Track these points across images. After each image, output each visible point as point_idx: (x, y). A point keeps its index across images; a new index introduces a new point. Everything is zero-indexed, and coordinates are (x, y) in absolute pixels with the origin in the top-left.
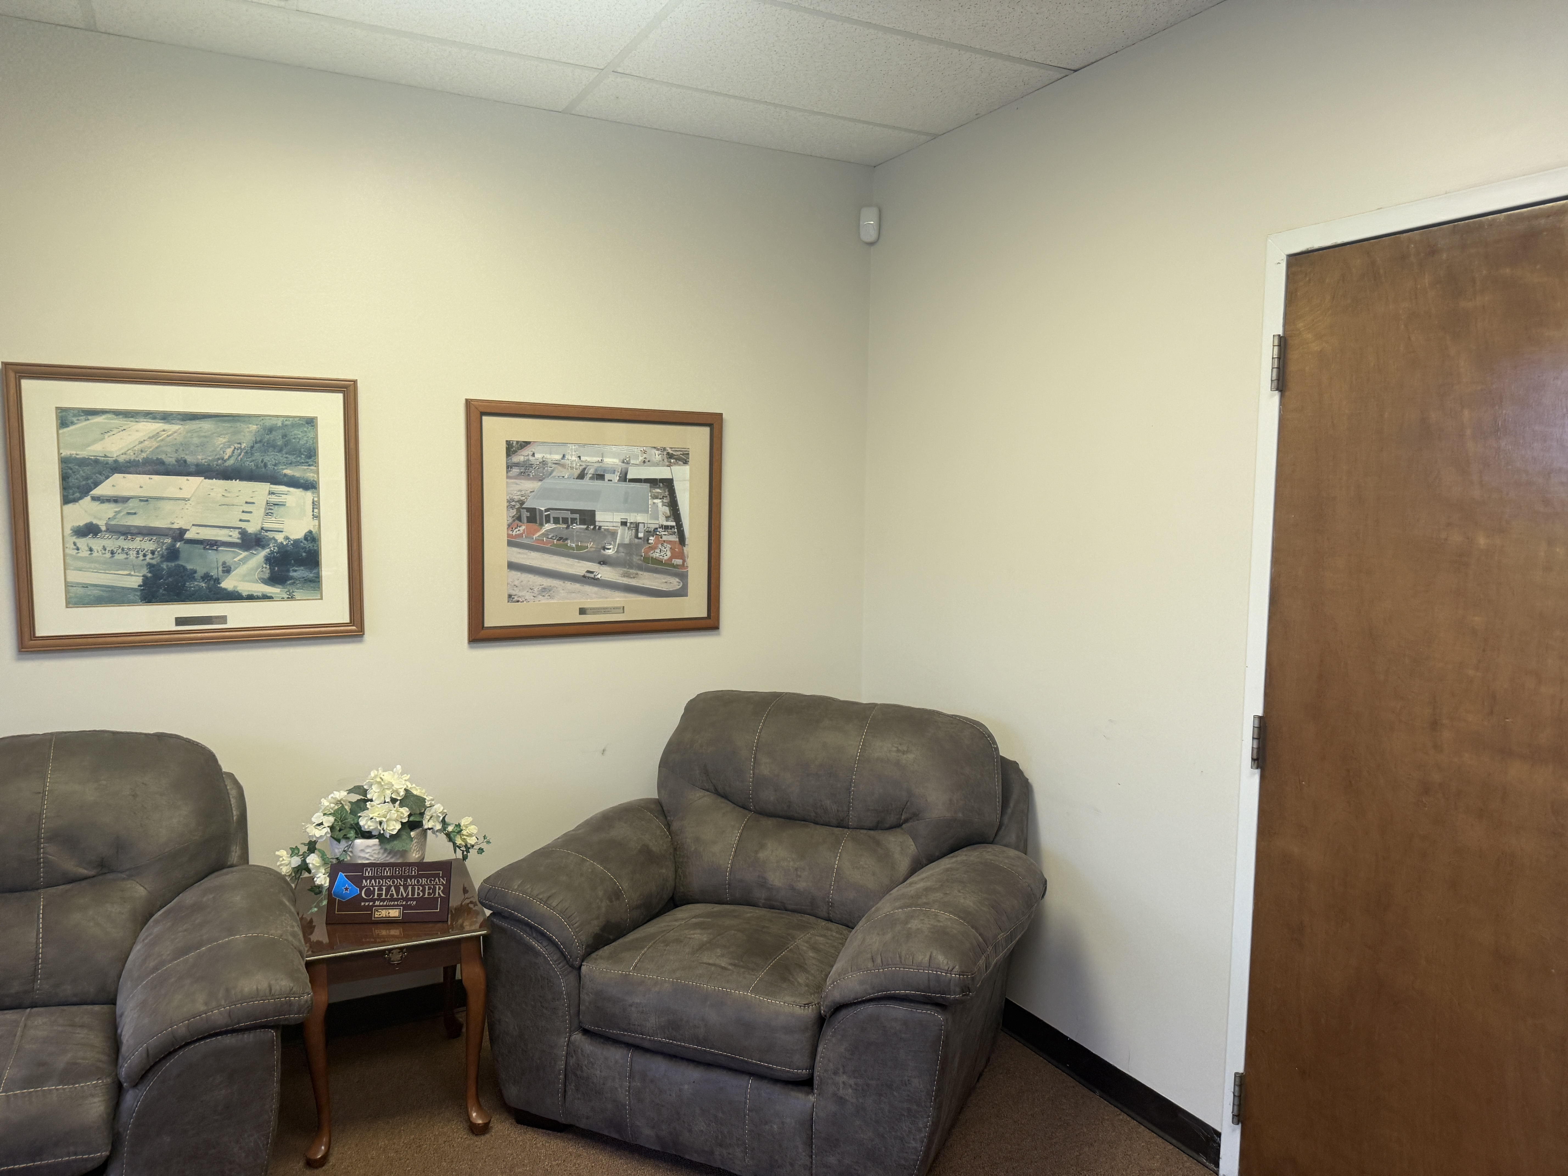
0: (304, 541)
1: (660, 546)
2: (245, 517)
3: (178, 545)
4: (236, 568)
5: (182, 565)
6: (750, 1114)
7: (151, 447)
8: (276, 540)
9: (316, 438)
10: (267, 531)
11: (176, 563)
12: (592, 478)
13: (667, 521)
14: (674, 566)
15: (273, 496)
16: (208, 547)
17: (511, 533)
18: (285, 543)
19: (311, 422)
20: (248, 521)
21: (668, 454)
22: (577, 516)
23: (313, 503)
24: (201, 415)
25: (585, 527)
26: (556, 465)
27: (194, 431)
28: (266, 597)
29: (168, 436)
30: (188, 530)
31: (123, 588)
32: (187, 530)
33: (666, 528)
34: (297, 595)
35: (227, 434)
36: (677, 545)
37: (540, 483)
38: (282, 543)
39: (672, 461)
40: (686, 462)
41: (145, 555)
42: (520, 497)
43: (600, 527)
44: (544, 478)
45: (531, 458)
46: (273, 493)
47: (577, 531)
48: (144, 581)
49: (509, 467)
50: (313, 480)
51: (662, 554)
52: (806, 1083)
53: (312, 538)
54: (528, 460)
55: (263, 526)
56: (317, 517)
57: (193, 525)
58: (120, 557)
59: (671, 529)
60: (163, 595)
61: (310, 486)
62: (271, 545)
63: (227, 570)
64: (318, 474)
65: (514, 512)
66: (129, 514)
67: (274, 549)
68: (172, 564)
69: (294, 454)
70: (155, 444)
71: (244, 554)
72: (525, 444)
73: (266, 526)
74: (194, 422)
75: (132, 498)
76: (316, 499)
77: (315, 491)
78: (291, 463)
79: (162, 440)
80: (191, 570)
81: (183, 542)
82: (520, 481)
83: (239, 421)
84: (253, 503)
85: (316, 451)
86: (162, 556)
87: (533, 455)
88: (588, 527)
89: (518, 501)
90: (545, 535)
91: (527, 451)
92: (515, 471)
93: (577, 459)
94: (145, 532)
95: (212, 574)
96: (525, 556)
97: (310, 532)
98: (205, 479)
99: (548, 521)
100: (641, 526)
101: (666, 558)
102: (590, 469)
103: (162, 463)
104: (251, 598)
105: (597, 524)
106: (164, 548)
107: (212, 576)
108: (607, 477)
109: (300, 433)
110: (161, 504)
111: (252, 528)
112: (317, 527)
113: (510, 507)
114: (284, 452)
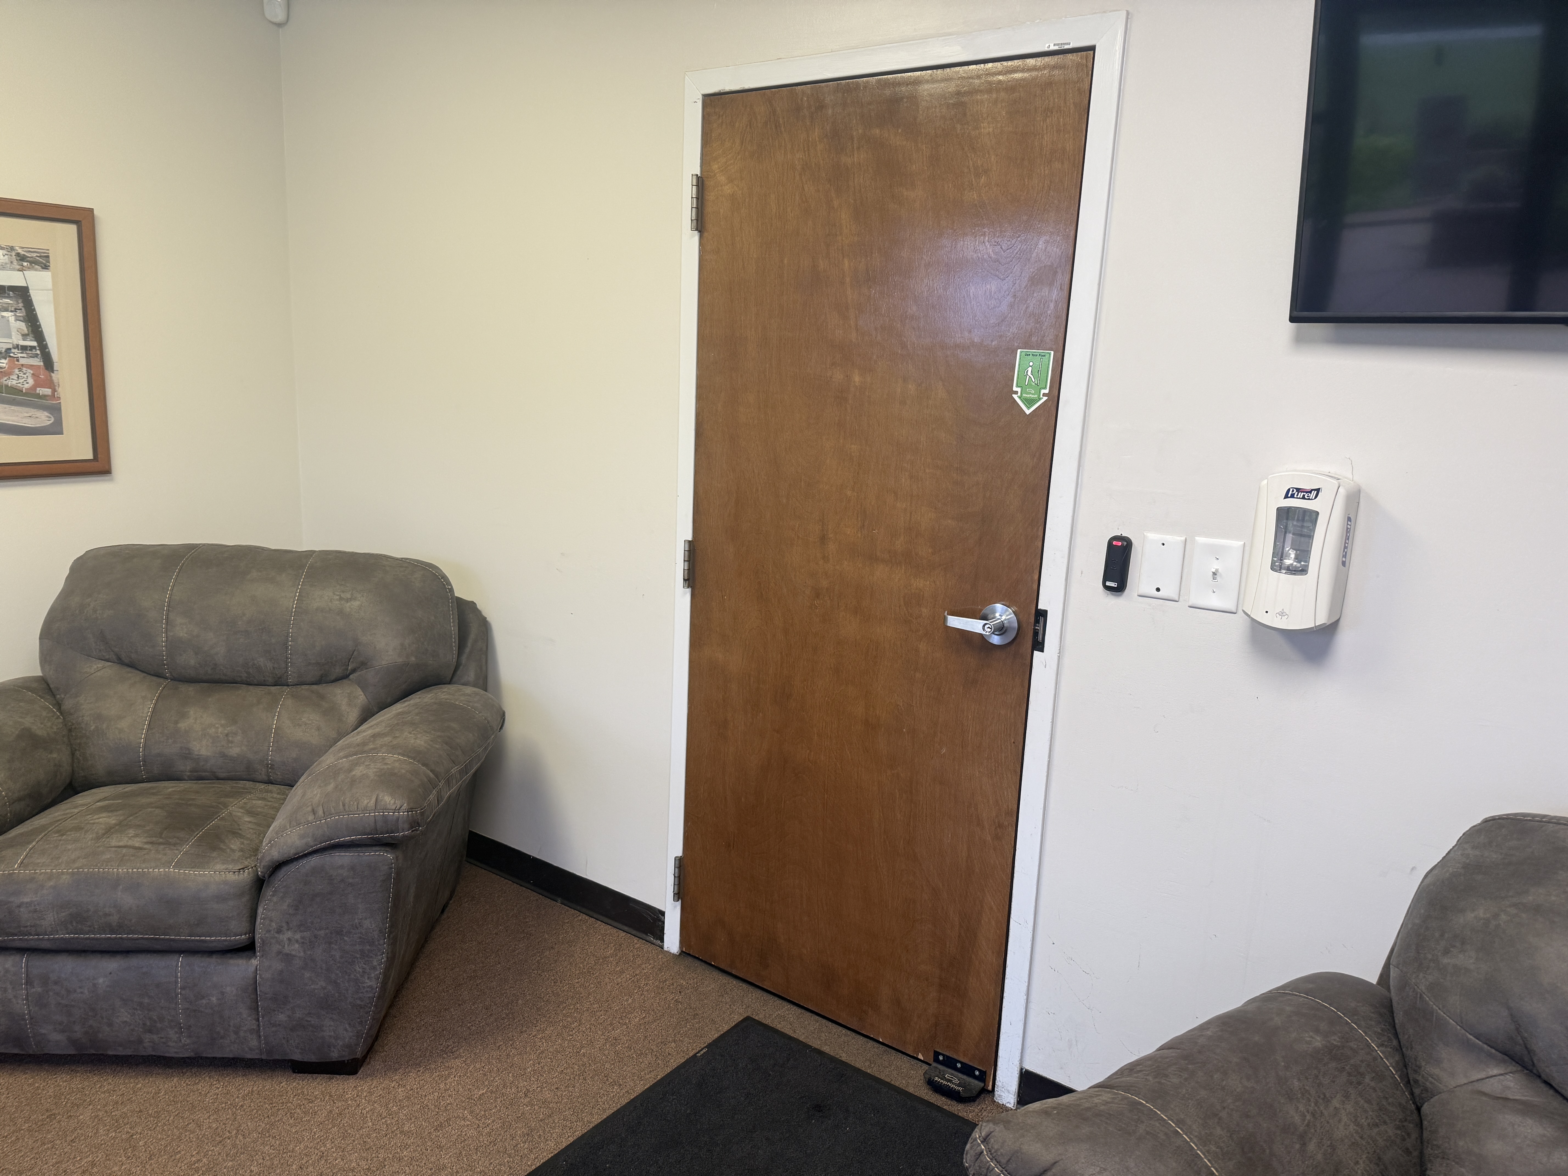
1: (17, 371)
6: (183, 992)
13: (24, 340)
14: (39, 396)
21: (18, 254)
33: (24, 348)
36: (43, 371)
39: (25, 264)
40: (46, 267)
51: (21, 381)
52: (248, 948)
59: (31, 350)
101: (26, 386)
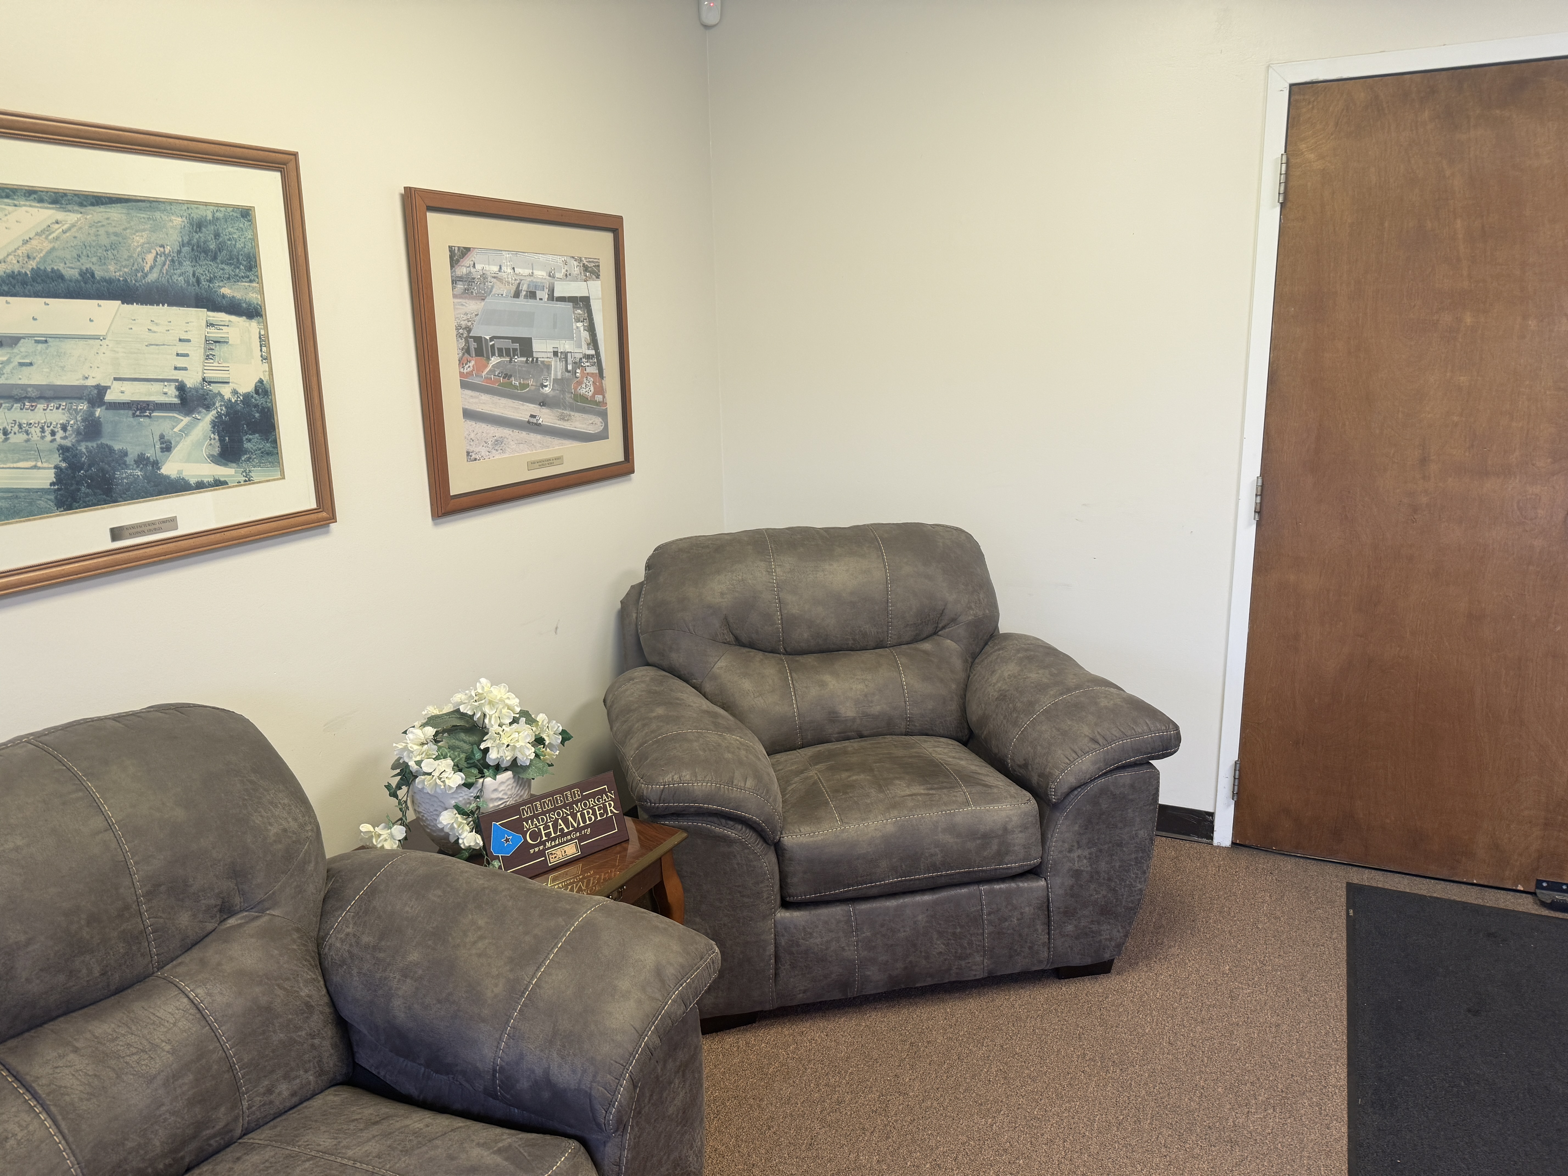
0: (255, 396)
1: (585, 380)
2: (181, 362)
3: (98, 412)
4: (178, 443)
5: (107, 445)
7: (42, 250)
8: (222, 396)
9: (255, 239)
10: (210, 383)
11: (99, 442)
12: (526, 297)
13: (588, 349)
14: (596, 403)
15: (212, 330)
16: (138, 413)
17: (462, 370)
18: (233, 401)
19: (246, 214)
20: (185, 369)
21: (584, 265)
22: (517, 346)
23: (260, 338)
24: (107, 197)
25: (524, 359)
26: (495, 280)
27: (100, 224)
28: (219, 483)
29: (64, 232)
30: (109, 387)
31: (28, 490)
32: (106, 388)
33: (588, 357)
34: (255, 475)
35: (144, 230)
36: (598, 378)
37: (483, 303)
38: (230, 400)
39: (588, 274)
40: (598, 277)
41: (53, 433)
42: (466, 322)
43: (537, 359)
44: (486, 297)
45: (473, 270)
46: (212, 325)
47: (519, 366)
48: (57, 475)
49: (454, 282)
50: (257, 304)
51: (587, 389)
52: (1034, 872)
53: (264, 390)
54: (470, 272)
55: (205, 375)
56: (266, 358)
57: (115, 379)
58: (17, 438)
59: (592, 358)
60: (87, 495)
61: (254, 312)
62: (217, 404)
63: (167, 447)
64: (261, 292)
65: (462, 343)
66: (22, 365)
67: (221, 410)
68: (92, 445)
69: (231, 264)
70: (47, 246)
71: (186, 420)
72: (466, 251)
73: (209, 375)
74: (97, 209)
75: (24, 338)
76: (262, 332)
77: (261, 320)
78: (229, 278)
79: (57, 238)
80: (120, 451)
81: (104, 407)
82: (464, 301)
83: (159, 209)
84: (189, 341)
85: (258, 259)
86: (78, 433)
87: (474, 266)
88: (527, 360)
89: (465, 328)
90: (492, 371)
91: (467, 261)
92: (460, 286)
93: (512, 271)
94: (49, 394)
95: (149, 455)
96: (477, 400)
97: (261, 381)
98: (123, 303)
99: (493, 354)
100: (569, 355)
101: (590, 393)
102: (523, 285)
103: (58, 276)
104: (200, 486)
105: (535, 355)
106: (79, 418)
107: (148, 458)
108: (539, 294)
109: (235, 231)
110: (68, 345)
111: (192, 380)
112: (267, 373)
113: (459, 336)
114: (218, 261)
